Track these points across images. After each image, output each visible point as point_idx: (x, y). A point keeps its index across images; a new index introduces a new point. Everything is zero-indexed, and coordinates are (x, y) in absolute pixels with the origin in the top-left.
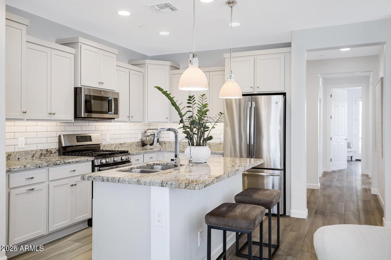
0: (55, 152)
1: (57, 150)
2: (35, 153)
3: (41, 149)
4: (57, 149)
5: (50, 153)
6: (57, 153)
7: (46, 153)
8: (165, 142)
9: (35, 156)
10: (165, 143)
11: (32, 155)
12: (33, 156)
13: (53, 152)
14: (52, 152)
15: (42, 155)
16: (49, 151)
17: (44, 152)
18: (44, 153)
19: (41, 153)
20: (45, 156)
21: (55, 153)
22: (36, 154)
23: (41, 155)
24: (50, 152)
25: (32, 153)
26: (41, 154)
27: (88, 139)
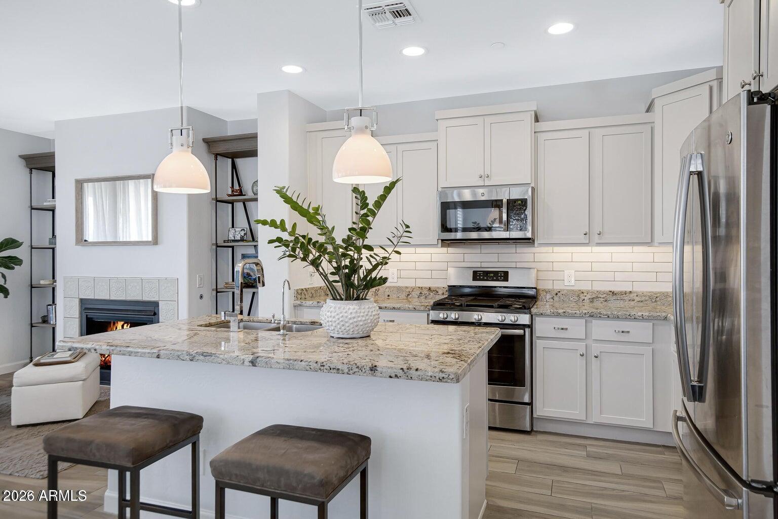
2: (411, 291)
9: (410, 295)
15: (422, 295)
18: (424, 292)
20: (426, 297)
25: (408, 290)
26: (421, 293)
27: (501, 276)
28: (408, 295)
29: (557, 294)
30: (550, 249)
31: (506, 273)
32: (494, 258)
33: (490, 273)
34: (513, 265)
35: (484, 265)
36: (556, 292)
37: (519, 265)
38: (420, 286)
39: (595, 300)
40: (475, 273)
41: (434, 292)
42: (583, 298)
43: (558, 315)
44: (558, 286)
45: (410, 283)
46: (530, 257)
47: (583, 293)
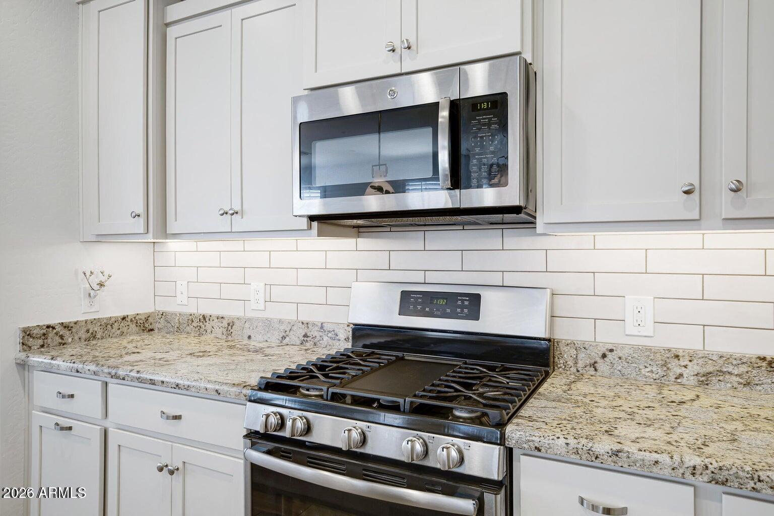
2: (288, 329)
5: (331, 338)
7: (318, 336)
9: (288, 339)
11: (281, 335)
12: (282, 338)
14: (336, 335)
15: (308, 339)
16: (330, 331)
17: (315, 332)
18: (312, 333)
19: (303, 334)
20: (316, 344)
21: (346, 339)
22: (292, 332)
23: (305, 339)
25: (282, 327)
26: (305, 336)
27: (463, 307)
28: (284, 338)
29: (604, 356)
30: (585, 238)
31: (476, 299)
32: (452, 261)
33: (438, 299)
34: (496, 279)
35: (432, 277)
36: (603, 350)
37: (509, 280)
38: (305, 319)
39: (714, 379)
40: (405, 295)
41: (330, 335)
42: (679, 371)
43: (593, 460)
44: (607, 336)
45: (288, 314)
46: (536, 261)
47: (677, 357)
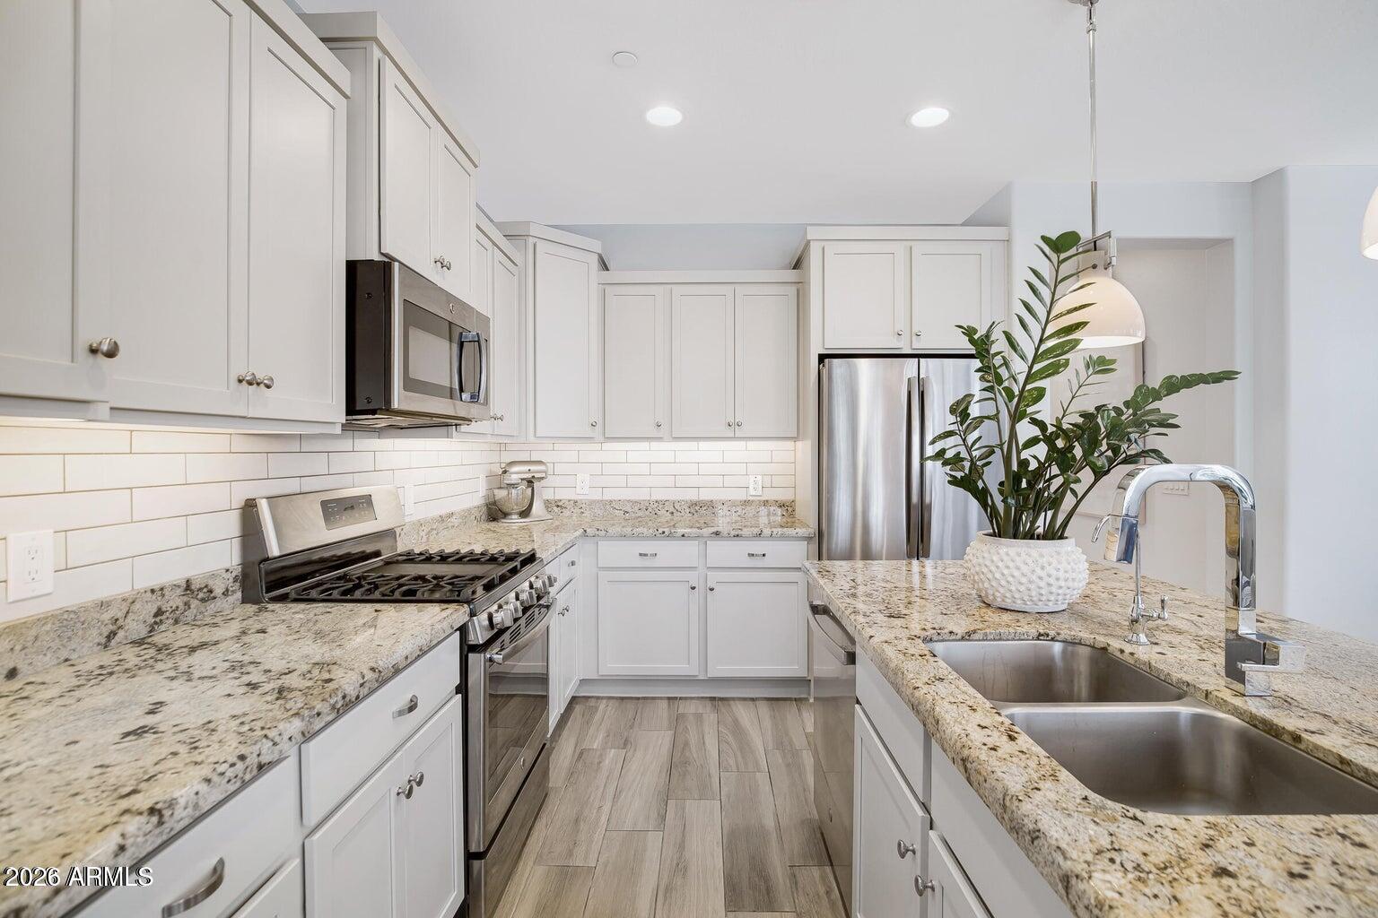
0: (227, 590)
1: (235, 580)
2: (120, 615)
3: (155, 583)
4: (234, 574)
5: (203, 600)
6: (234, 592)
7: (181, 606)
8: (560, 504)
9: (121, 634)
10: (558, 506)
11: (106, 632)
12: (108, 636)
13: (218, 591)
14: (211, 591)
15: (164, 617)
16: (200, 589)
17: (175, 600)
19: (155, 610)
20: (176, 622)
21: (226, 593)
22: (129, 619)
23: (158, 619)
24: (201, 595)
25: (106, 616)
26: (159, 612)
38: (157, 583)
40: (324, 506)
